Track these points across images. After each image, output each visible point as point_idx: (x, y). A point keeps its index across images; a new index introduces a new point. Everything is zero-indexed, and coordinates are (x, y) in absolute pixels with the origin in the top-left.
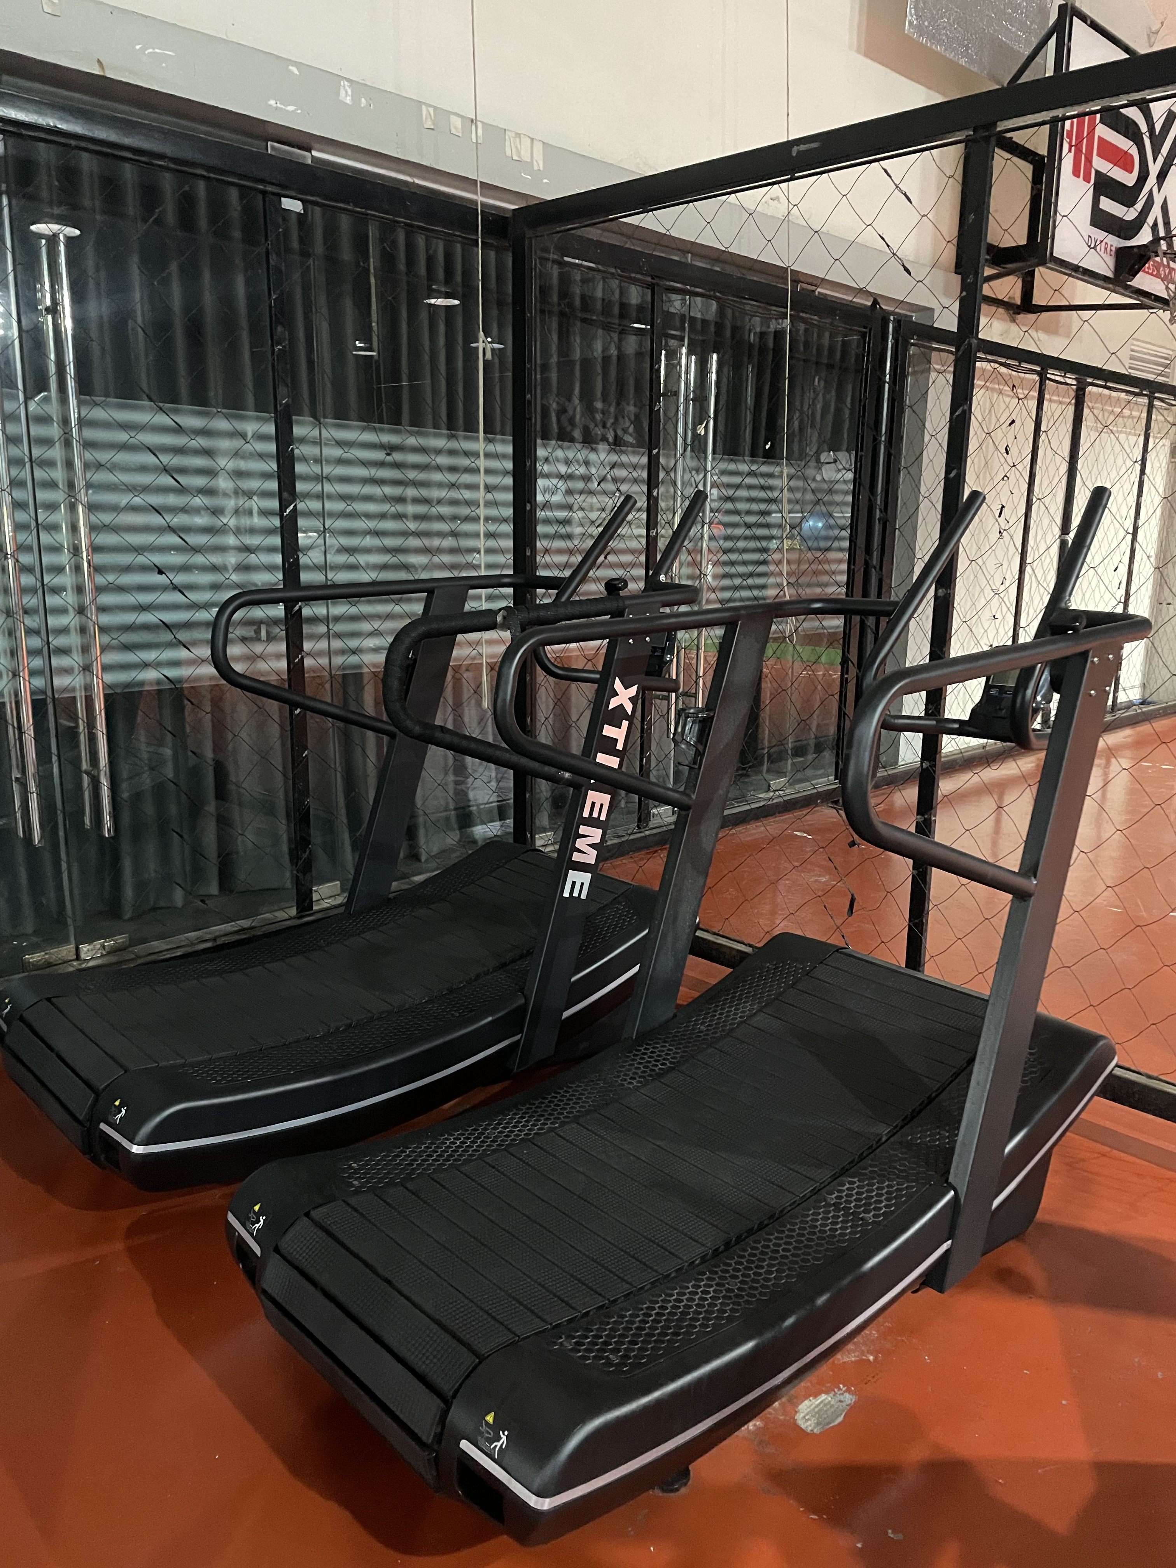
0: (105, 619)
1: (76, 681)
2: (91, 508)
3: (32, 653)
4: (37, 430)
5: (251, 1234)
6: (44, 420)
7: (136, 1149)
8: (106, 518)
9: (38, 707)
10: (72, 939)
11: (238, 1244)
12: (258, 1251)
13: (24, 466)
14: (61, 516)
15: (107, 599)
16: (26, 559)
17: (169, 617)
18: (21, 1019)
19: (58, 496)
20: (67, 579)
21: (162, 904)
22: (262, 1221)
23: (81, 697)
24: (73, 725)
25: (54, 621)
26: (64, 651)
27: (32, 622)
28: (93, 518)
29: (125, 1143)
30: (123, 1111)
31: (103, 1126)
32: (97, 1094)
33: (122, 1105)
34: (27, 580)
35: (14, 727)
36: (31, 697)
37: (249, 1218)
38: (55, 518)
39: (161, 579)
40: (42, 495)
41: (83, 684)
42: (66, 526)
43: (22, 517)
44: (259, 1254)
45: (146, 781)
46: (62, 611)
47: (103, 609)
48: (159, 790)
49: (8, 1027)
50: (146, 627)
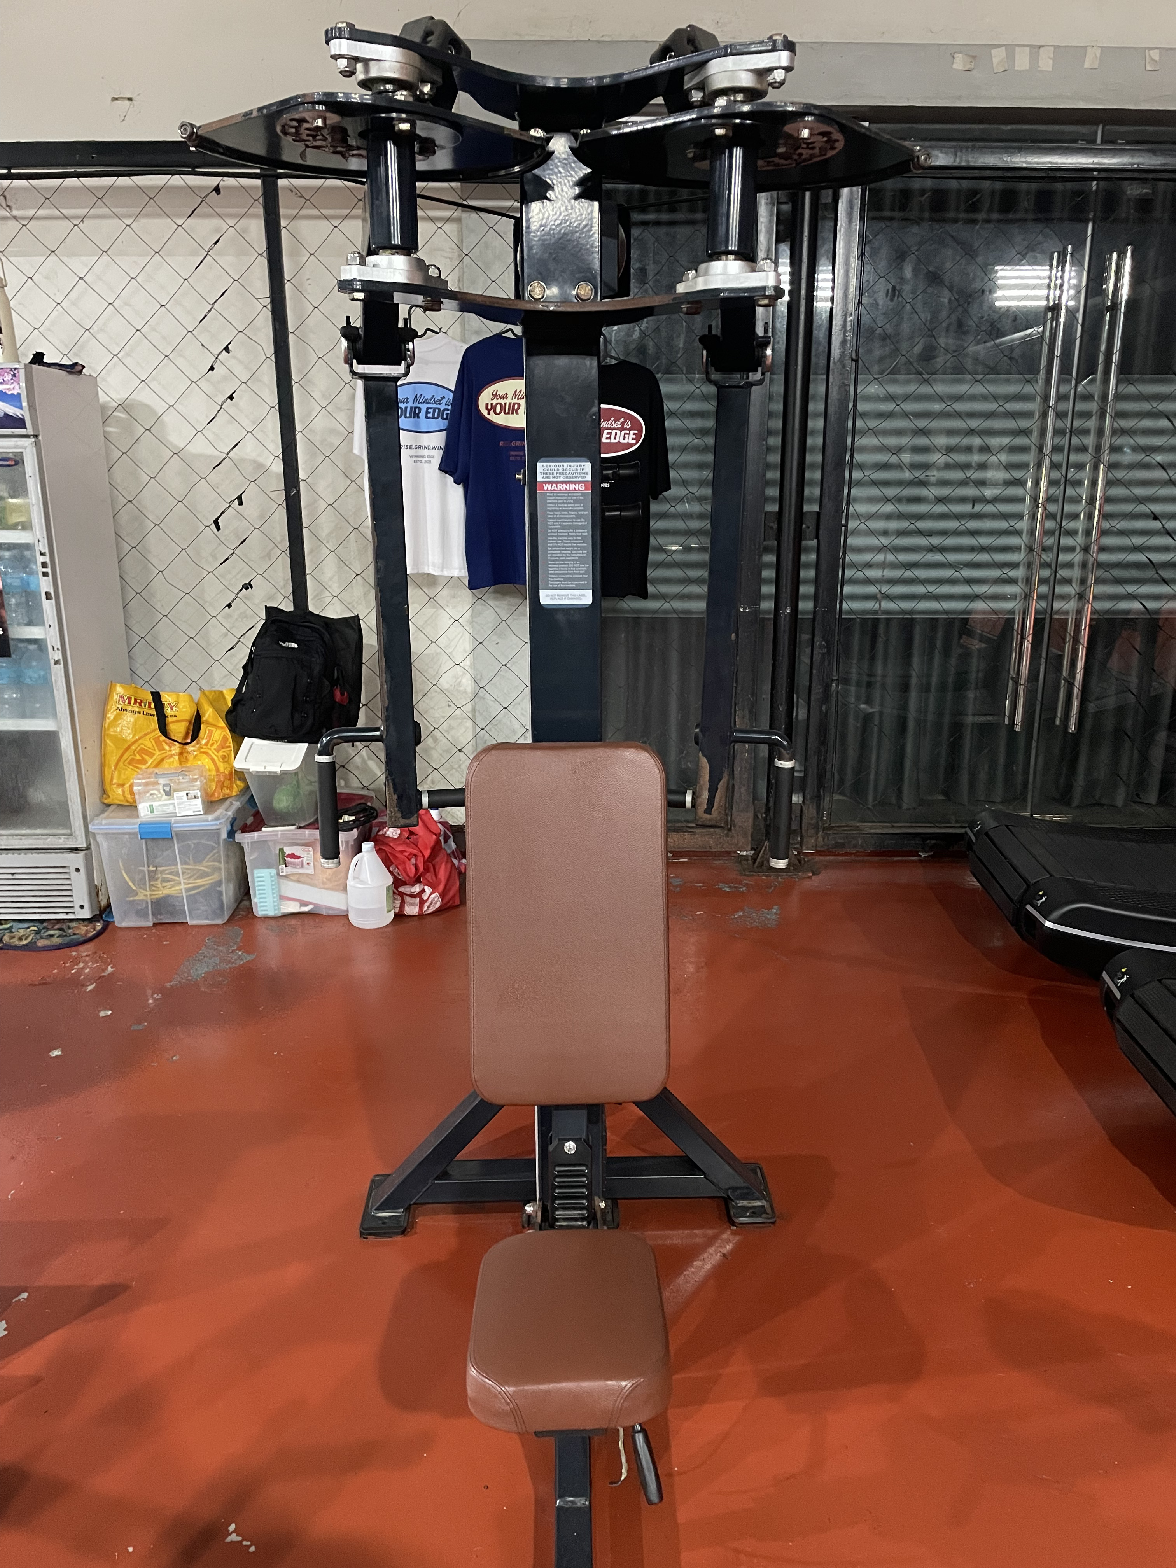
0: (1104, 557)
1: (1071, 606)
2: (1111, 466)
3: (1042, 581)
4: (1080, 406)
5: (1116, 985)
6: (1088, 397)
7: (1048, 924)
8: (1120, 474)
9: (1039, 623)
10: (1029, 809)
11: (1106, 992)
12: (1118, 996)
13: (1065, 435)
14: (1085, 475)
15: (1108, 541)
16: (1053, 508)
17: (1156, 557)
18: (987, 834)
19: (1086, 458)
20: (1080, 525)
21: (1104, 801)
22: (1125, 978)
23: (1072, 619)
24: (1060, 653)
25: (1063, 557)
26: (1068, 581)
27: (1047, 557)
28: (1110, 474)
29: (1042, 919)
30: (1044, 899)
31: (1029, 907)
32: (1028, 886)
33: (1043, 895)
34: (1050, 525)
35: (1017, 632)
36: (1035, 615)
37: (1116, 975)
38: (1079, 475)
39: (1156, 525)
40: (1074, 458)
41: (1075, 609)
42: (1088, 483)
43: (1056, 475)
44: (1119, 998)
45: (1111, 702)
46: (1072, 549)
47: (1102, 549)
48: (1120, 711)
49: (976, 840)
50: (1137, 565)
